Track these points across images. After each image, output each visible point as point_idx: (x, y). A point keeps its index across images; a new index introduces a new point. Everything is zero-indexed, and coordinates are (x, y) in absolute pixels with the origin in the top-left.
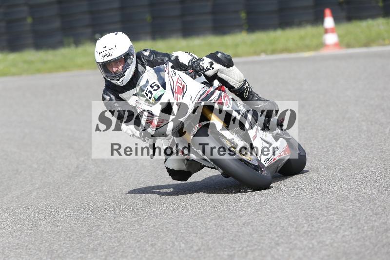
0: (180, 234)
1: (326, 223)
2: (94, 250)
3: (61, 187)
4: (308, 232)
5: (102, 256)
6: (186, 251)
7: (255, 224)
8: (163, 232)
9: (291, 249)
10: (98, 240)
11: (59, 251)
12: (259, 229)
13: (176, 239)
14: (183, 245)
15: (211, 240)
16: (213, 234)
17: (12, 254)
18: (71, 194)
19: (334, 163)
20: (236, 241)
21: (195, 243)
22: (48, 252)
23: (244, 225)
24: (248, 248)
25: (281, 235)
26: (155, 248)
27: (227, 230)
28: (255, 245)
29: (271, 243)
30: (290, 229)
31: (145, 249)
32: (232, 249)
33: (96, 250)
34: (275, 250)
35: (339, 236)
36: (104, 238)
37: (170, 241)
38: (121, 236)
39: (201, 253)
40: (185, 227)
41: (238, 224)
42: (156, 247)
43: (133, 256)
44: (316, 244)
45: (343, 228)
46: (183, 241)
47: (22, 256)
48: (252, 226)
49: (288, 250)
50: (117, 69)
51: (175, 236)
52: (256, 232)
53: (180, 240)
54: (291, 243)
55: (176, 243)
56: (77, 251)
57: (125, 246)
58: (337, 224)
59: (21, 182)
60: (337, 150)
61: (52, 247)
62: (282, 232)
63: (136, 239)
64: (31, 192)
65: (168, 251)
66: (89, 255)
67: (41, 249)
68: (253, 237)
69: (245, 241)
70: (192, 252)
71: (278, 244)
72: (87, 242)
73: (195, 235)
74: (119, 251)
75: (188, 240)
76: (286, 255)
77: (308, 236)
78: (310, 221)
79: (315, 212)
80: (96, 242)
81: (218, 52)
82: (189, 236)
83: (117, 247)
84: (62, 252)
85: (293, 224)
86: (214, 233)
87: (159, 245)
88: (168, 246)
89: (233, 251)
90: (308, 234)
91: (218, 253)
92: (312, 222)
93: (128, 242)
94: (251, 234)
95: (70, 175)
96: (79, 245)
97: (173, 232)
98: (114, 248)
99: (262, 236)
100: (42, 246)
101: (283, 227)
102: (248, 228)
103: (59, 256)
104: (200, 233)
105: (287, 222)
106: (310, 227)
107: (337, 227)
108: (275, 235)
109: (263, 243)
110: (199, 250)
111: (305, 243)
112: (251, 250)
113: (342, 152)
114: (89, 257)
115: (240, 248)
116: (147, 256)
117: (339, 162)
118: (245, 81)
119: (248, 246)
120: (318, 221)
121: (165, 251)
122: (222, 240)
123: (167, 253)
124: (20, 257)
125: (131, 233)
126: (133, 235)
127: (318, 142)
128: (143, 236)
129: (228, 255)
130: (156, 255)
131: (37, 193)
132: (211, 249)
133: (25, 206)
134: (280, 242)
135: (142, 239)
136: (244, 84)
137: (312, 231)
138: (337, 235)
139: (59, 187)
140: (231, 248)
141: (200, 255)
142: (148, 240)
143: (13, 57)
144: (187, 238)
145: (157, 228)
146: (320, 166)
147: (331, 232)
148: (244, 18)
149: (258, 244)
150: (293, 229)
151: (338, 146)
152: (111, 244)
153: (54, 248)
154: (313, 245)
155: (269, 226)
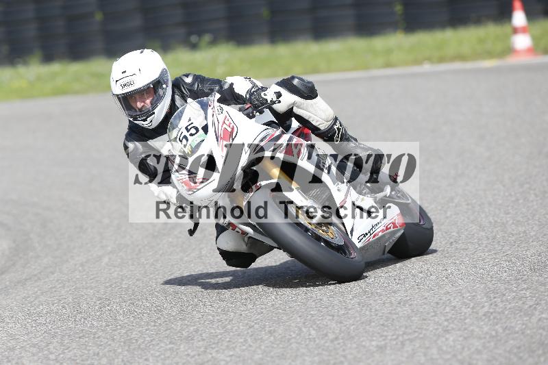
0: (309, 317)
1: (515, 301)
2: (189, 339)
3: (143, 250)
4: (489, 314)
5: (200, 348)
6: (317, 341)
7: (415, 302)
8: (287, 314)
9: (465, 338)
10: (194, 326)
11: (141, 341)
12: (421, 310)
13: (304, 323)
14: (313, 332)
15: (353, 325)
16: (355, 317)
17: (74, 345)
18: (157, 261)
19: (526, 216)
20: (388, 326)
21: (330, 328)
22: (124, 343)
23: (399, 303)
24: (406, 337)
25: (451, 318)
26: (274, 336)
27: (376, 310)
28: (415, 332)
29: (437, 329)
30: (464, 309)
31: (260, 337)
32: (384, 338)
33: (192, 339)
34: (444, 339)
35: (534, 320)
36: (202, 322)
37: (296, 327)
38: (226, 320)
39: (339, 344)
40: (316, 307)
41: (391, 303)
42: (276, 334)
43: (244, 347)
44: (500, 330)
45: (539, 308)
46: (314, 326)
47: (88, 348)
48: (410, 305)
49: (461, 339)
50: (142, 104)
51: (302, 320)
52: (416, 314)
53: (309, 326)
54: (465, 329)
55: (304, 329)
56: (165, 341)
57: (231, 334)
58: (531, 303)
59: (87, 244)
60: (531, 199)
61: (130, 334)
62: (453, 315)
63: (247, 324)
64: (100, 258)
65: (293, 340)
66: (182, 346)
67: (115, 337)
68: (412, 322)
69: (400, 327)
70: (326, 342)
71: (447, 331)
72: (179, 328)
73: (331, 318)
74: (223, 341)
75: (320, 325)
76: (459, 347)
77: (489, 320)
78: (492, 298)
79: (499, 285)
80: (192, 328)
81: (293, 78)
82: (322, 319)
83: (221, 334)
84: (143, 342)
85: (468, 302)
86: (357, 315)
87: (280, 332)
88: (292, 333)
89: (384, 340)
90: (490, 317)
91: (364, 343)
92: (495, 300)
93: (236, 328)
94: (409, 317)
95: (156, 234)
96: (168, 332)
97: (300, 314)
98: (217, 336)
99: (425, 320)
100: (116, 333)
101: (455, 307)
102: (405, 308)
103: (139, 347)
104: (338, 316)
105: (460, 300)
106: (493, 306)
107: (530, 306)
108: (443, 318)
109: (426, 330)
110: (337, 338)
111: (486, 329)
112: (408, 339)
113: (537, 200)
114: (183, 349)
115: (394, 337)
116: (263, 347)
117: (534, 215)
118: (336, 119)
119: (404, 333)
120: (504, 298)
121: (289, 340)
122: (369, 325)
123: (291, 344)
124: (86, 349)
125: (241, 315)
126: (244, 317)
127: (504, 186)
128: (257, 319)
129: (377, 346)
130: (275, 346)
131: (110, 259)
132: (353, 337)
133: (92, 277)
134: (449, 328)
135: (256, 323)
136: (335, 124)
137: (495, 312)
138: (530, 318)
139: (140, 250)
140: (382, 336)
141: (338, 346)
142: (265, 325)
143: (76, 68)
144: (318, 322)
145: (277, 308)
146: (507, 222)
147: (522, 314)
148: (400, 12)
149: (420, 331)
150: (469, 309)
151: (532, 192)
152: (213, 331)
153: (133, 336)
154: (497, 332)
155: (435, 305)
